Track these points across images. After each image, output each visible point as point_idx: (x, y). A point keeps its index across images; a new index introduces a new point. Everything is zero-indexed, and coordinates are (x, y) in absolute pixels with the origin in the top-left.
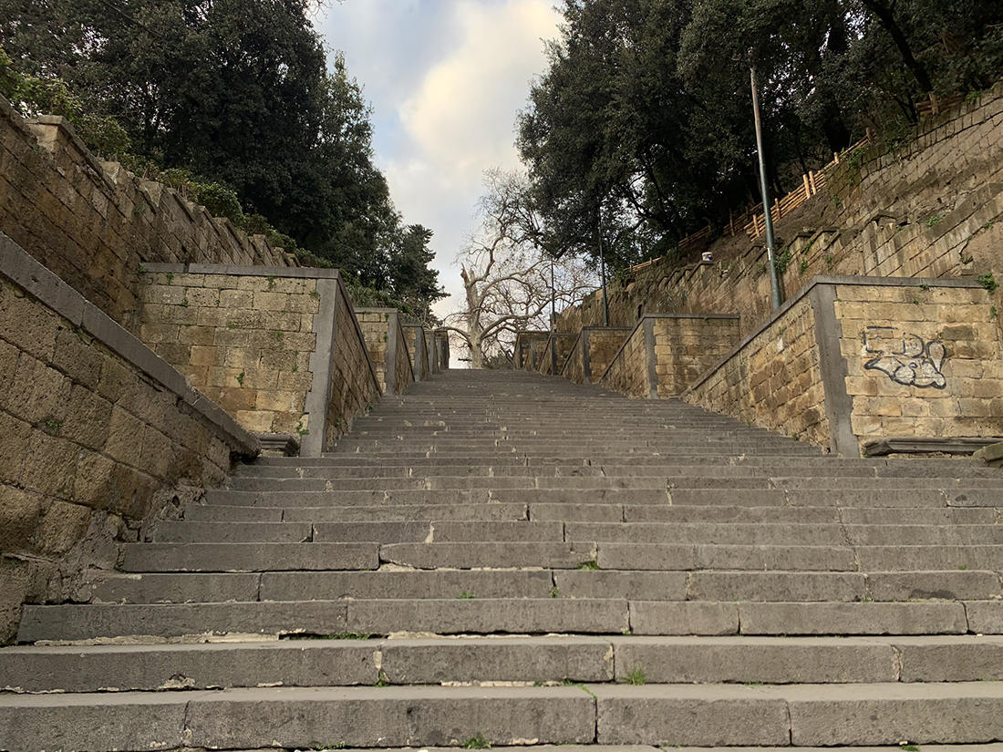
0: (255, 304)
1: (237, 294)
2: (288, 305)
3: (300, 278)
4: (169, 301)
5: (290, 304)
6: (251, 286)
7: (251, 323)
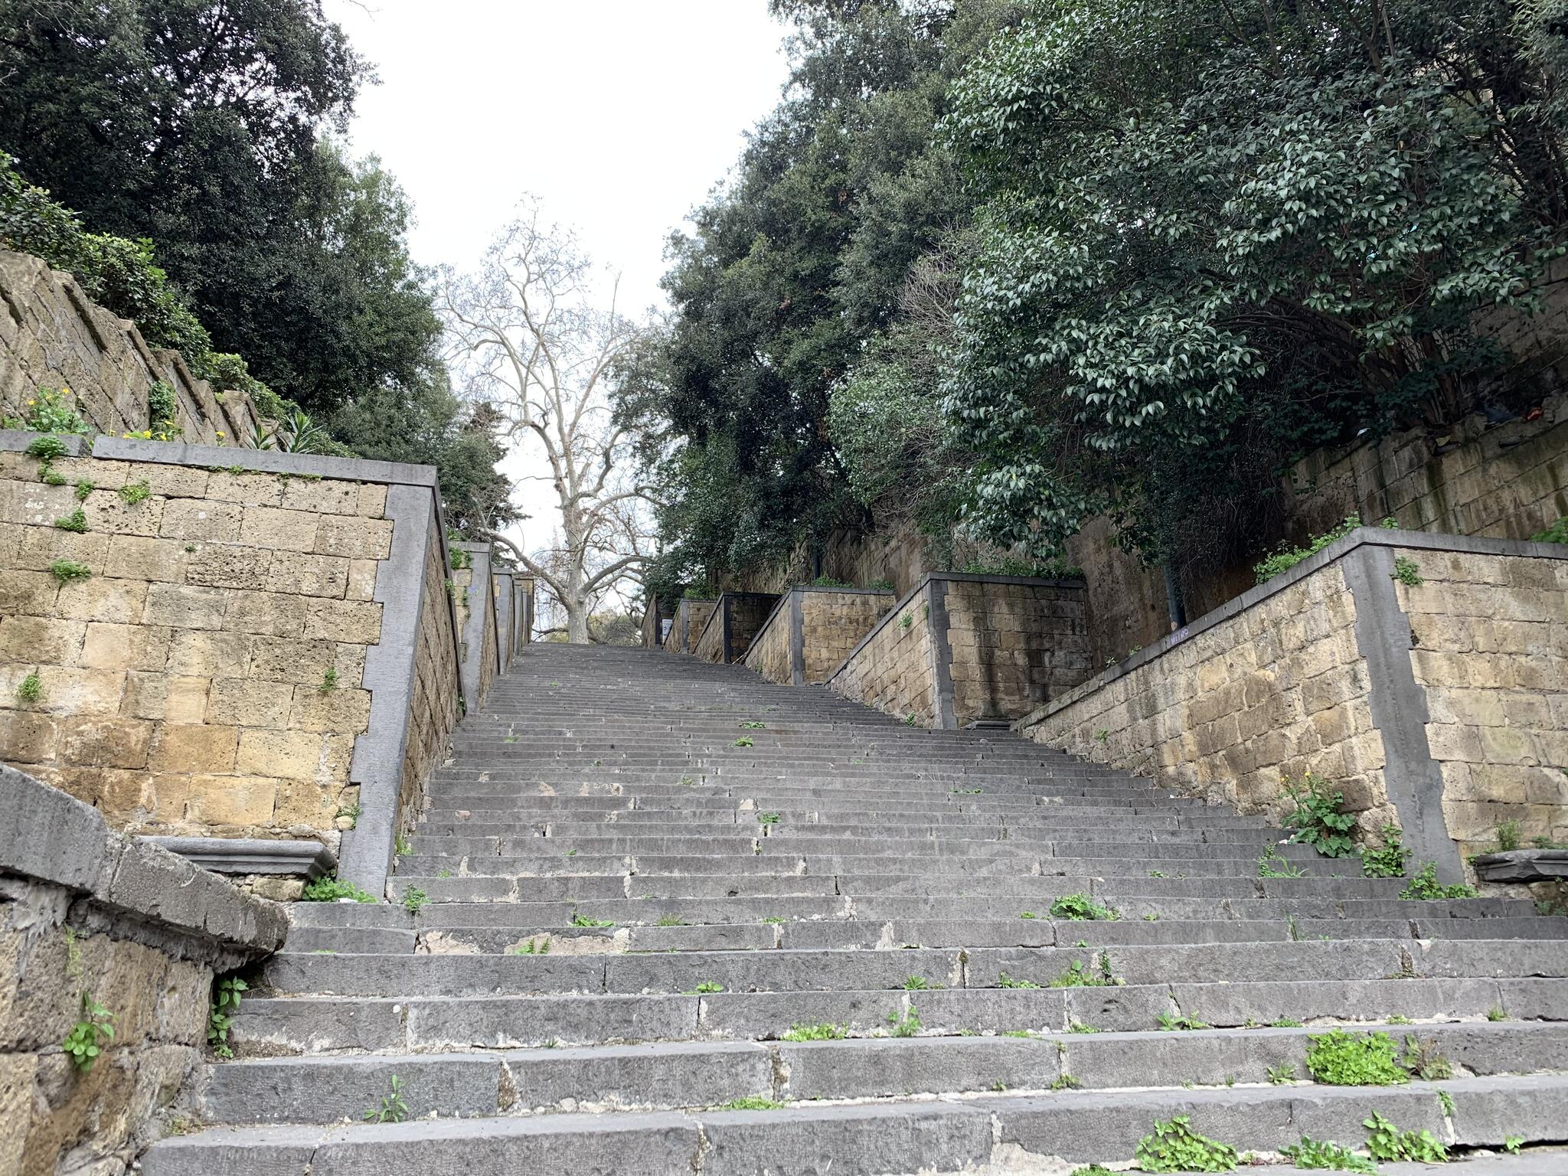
0: (245, 532)
1: (203, 511)
2: (321, 539)
3: (350, 481)
4: (39, 519)
5: (324, 538)
6: (239, 493)
7: (232, 576)
